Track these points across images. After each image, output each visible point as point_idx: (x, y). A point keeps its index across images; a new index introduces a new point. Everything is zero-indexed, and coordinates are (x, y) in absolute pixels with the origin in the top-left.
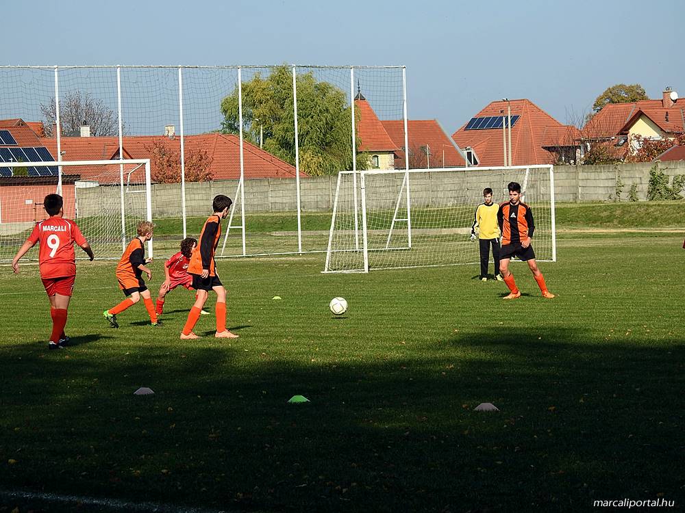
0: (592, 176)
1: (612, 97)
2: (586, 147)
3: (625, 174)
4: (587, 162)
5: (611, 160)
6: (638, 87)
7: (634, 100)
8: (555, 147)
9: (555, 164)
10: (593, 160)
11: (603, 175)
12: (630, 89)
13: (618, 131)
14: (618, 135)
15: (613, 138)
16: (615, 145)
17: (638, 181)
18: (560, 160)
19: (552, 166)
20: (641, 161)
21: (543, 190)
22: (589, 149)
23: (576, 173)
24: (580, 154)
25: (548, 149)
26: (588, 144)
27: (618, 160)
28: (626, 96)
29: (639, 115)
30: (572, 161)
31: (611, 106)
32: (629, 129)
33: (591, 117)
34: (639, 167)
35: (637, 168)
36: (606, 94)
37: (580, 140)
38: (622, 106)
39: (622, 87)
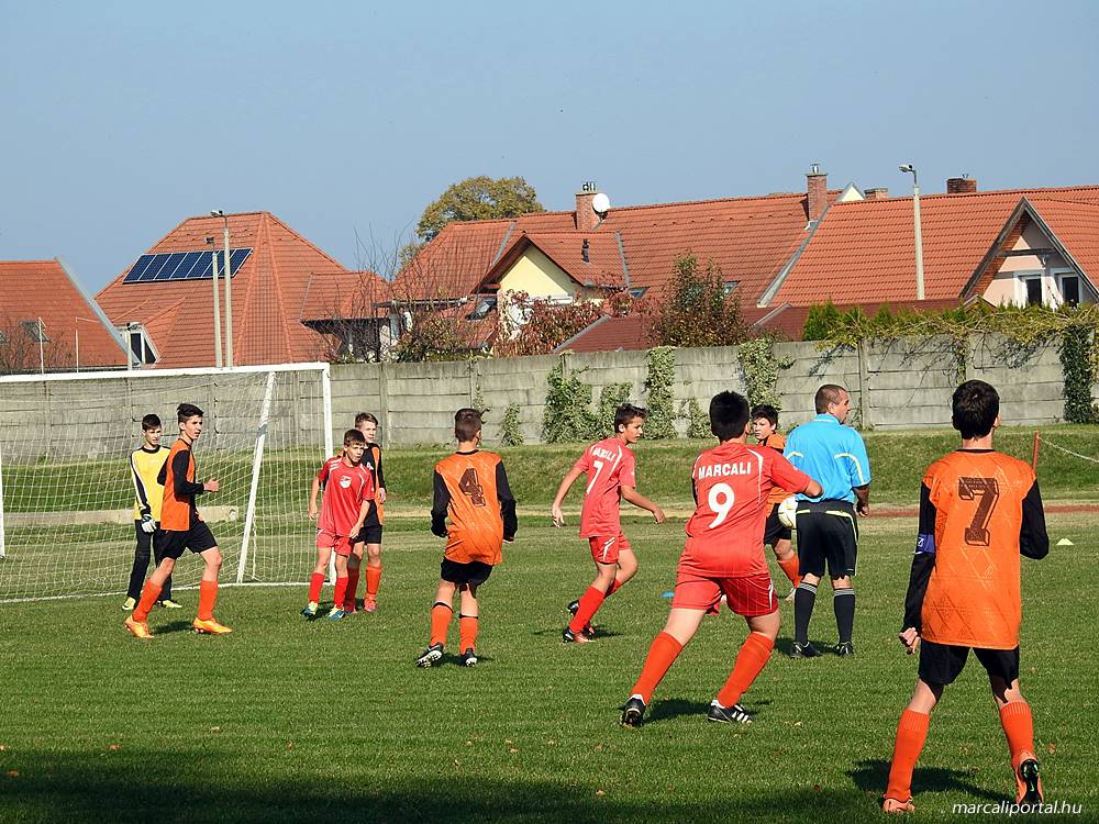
0: (418, 387)
1: (462, 205)
2: (403, 321)
3: (491, 383)
4: (405, 357)
5: (460, 350)
6: (520, 183)
7: (508, 214)
8: (331, 323)
9: (334, 361)
10: (418, 351)
11: (443, 386)
12: (502, 189)
13: (474, 285)
14: (474, 292)
15: (464, 299)
16: (469, 317)
17: (522, 398)
18: (343, 351)
19: (326, 366)
20: (527, 352)
21: (304, 421)
22: (410, 325)
23: (381, 381)
24: (388, 337)
25: (316, 325)
26: (407, 314)
27: (477, 351)
28: (494, 202)
29: (524, 247)
30: (371, 355)
31: (460, 227)
32: (500, 278)
33: (415, 253)
34: (524, 366)
35: (519, 370)
36: (446, 199)
37: (388, 305)
38: (482, 227)
39: (481, 183)
